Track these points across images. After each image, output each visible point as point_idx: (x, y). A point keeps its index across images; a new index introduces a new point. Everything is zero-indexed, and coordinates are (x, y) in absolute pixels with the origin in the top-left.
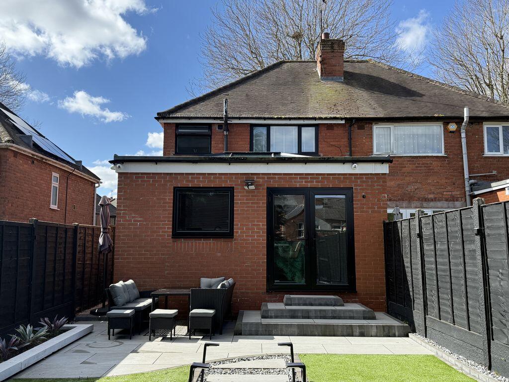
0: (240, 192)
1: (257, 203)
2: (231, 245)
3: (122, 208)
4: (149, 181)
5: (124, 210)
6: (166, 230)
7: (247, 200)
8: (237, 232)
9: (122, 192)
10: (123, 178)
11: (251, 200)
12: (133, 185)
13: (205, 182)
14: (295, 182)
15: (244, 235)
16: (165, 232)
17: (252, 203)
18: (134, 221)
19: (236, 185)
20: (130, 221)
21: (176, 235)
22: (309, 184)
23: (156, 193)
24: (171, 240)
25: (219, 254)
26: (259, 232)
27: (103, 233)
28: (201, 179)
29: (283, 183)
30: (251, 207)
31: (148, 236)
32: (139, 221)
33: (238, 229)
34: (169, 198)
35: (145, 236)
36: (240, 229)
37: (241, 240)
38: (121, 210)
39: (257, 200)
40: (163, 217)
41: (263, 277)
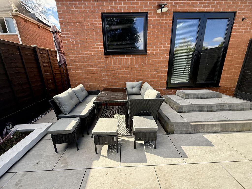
0: (153, 17)
1: (165, 26)
2: (145, 59)
3: (65, 32)
4: (81, 8)
5: (67, 34)
6: (100, 49)
7: (157, 23)
8: (149, 50)
9: (62, 18)
10: (60, 5)
11: (160, 23)
12: (69, 11)
13: (125, 7)
14: (196, 7)
15: (154, 52)
16: (99, 51)
17: (161, 27)
18: (76, 42)
19: (150, 10)
20: (73, 42)
21: (107, 53)
22: (206, 9)
23: (88, 19)
24: (104, 57)
25: (137, 66)
26: (164, 50)
27: (59, 53)
28: (122, 5)
29: (186, 8)
30: (160, 30)
31: (88, 54)
32: (80, 43)
33: (150, 47)
34: (99, 22)
35: (86, 54)
36: (151, 47)
37: (152, 56)
38: (65, 34)
39: (165, 23)
40: (97, 39)
41: (164, 80)
